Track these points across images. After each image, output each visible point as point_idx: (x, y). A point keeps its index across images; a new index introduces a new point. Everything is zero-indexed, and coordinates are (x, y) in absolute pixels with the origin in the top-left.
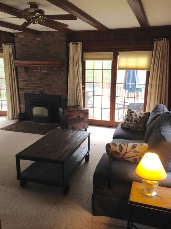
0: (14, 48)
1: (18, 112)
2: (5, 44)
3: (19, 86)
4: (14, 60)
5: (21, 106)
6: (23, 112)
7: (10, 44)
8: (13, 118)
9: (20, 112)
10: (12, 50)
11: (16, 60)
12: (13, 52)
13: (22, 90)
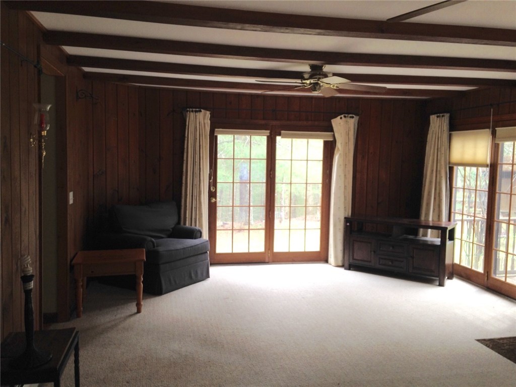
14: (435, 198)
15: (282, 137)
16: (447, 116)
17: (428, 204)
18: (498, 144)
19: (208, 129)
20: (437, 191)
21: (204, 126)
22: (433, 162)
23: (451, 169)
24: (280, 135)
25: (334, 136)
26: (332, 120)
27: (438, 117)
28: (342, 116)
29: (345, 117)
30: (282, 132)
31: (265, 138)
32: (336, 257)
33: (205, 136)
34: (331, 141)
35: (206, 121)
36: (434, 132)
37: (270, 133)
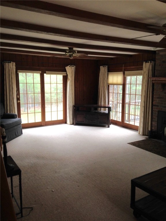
0: (154, 65)
1: (149, 130)
2: (146, 62)
3: (154, 102)
4: (152, 77)
5: (153, 123)
6: (154, 130)
7: (151, 62)
8: (144, 134)
9: (151, 129)
10: (152, 67)
11: (154, 77)
12: (152, 69)
13: (156, 107)
14: (103, 97)
15: (46, 74)
16: (107, 66)
17: (101, 99)
18: (125, 77)
19: (15, 70)
20: (104, 94)
21: (13, 69)
22: (102, 83)
23: (109, 86)
24: (45, 73)
25: (67, 74)
26: (66, 67)
27: (103, 67)
28: (70, 66)
29: (71, 66)
30: (46, 72)
31: (39, 74)
32: (70, 121)
33: (14, 73)
34: (65, 76)
35: (13, 67)
36: (102, 72)
37: (42, 72)
